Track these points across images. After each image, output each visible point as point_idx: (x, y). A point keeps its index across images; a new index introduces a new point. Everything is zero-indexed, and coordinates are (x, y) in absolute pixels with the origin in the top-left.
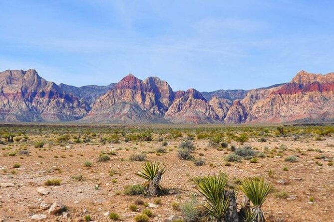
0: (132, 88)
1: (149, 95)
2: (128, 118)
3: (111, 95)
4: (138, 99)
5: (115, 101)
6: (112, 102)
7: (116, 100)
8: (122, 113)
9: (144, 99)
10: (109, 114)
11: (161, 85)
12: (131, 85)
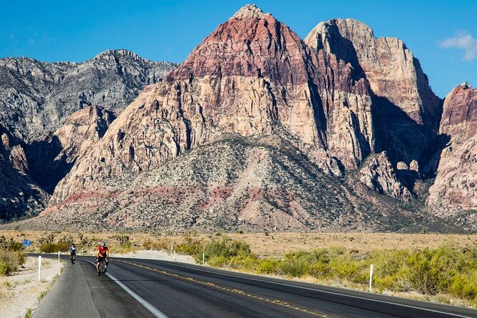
0: (268, 72)
1: (346, 104)
2: (278, 212)
3: (169, 103)
4: (299, 121)
5: (189, 131)
6: (177, 141)
7: (197, 128)
8: (238, 191)
9: (322, 122)
10: (180, 195)
11: (376, 58)
12: (259, 62)
